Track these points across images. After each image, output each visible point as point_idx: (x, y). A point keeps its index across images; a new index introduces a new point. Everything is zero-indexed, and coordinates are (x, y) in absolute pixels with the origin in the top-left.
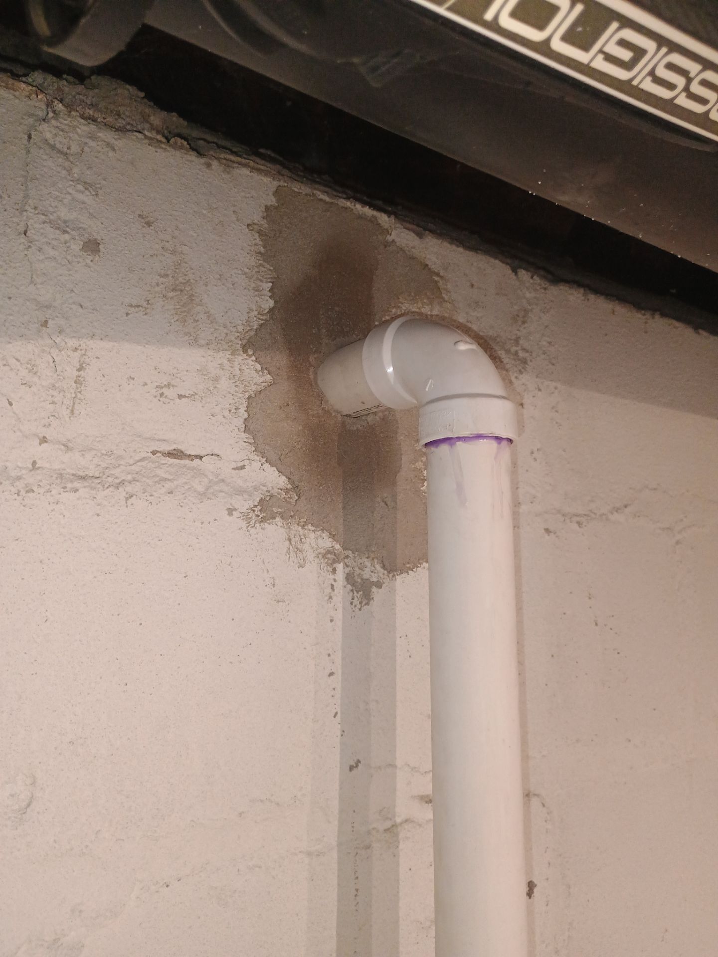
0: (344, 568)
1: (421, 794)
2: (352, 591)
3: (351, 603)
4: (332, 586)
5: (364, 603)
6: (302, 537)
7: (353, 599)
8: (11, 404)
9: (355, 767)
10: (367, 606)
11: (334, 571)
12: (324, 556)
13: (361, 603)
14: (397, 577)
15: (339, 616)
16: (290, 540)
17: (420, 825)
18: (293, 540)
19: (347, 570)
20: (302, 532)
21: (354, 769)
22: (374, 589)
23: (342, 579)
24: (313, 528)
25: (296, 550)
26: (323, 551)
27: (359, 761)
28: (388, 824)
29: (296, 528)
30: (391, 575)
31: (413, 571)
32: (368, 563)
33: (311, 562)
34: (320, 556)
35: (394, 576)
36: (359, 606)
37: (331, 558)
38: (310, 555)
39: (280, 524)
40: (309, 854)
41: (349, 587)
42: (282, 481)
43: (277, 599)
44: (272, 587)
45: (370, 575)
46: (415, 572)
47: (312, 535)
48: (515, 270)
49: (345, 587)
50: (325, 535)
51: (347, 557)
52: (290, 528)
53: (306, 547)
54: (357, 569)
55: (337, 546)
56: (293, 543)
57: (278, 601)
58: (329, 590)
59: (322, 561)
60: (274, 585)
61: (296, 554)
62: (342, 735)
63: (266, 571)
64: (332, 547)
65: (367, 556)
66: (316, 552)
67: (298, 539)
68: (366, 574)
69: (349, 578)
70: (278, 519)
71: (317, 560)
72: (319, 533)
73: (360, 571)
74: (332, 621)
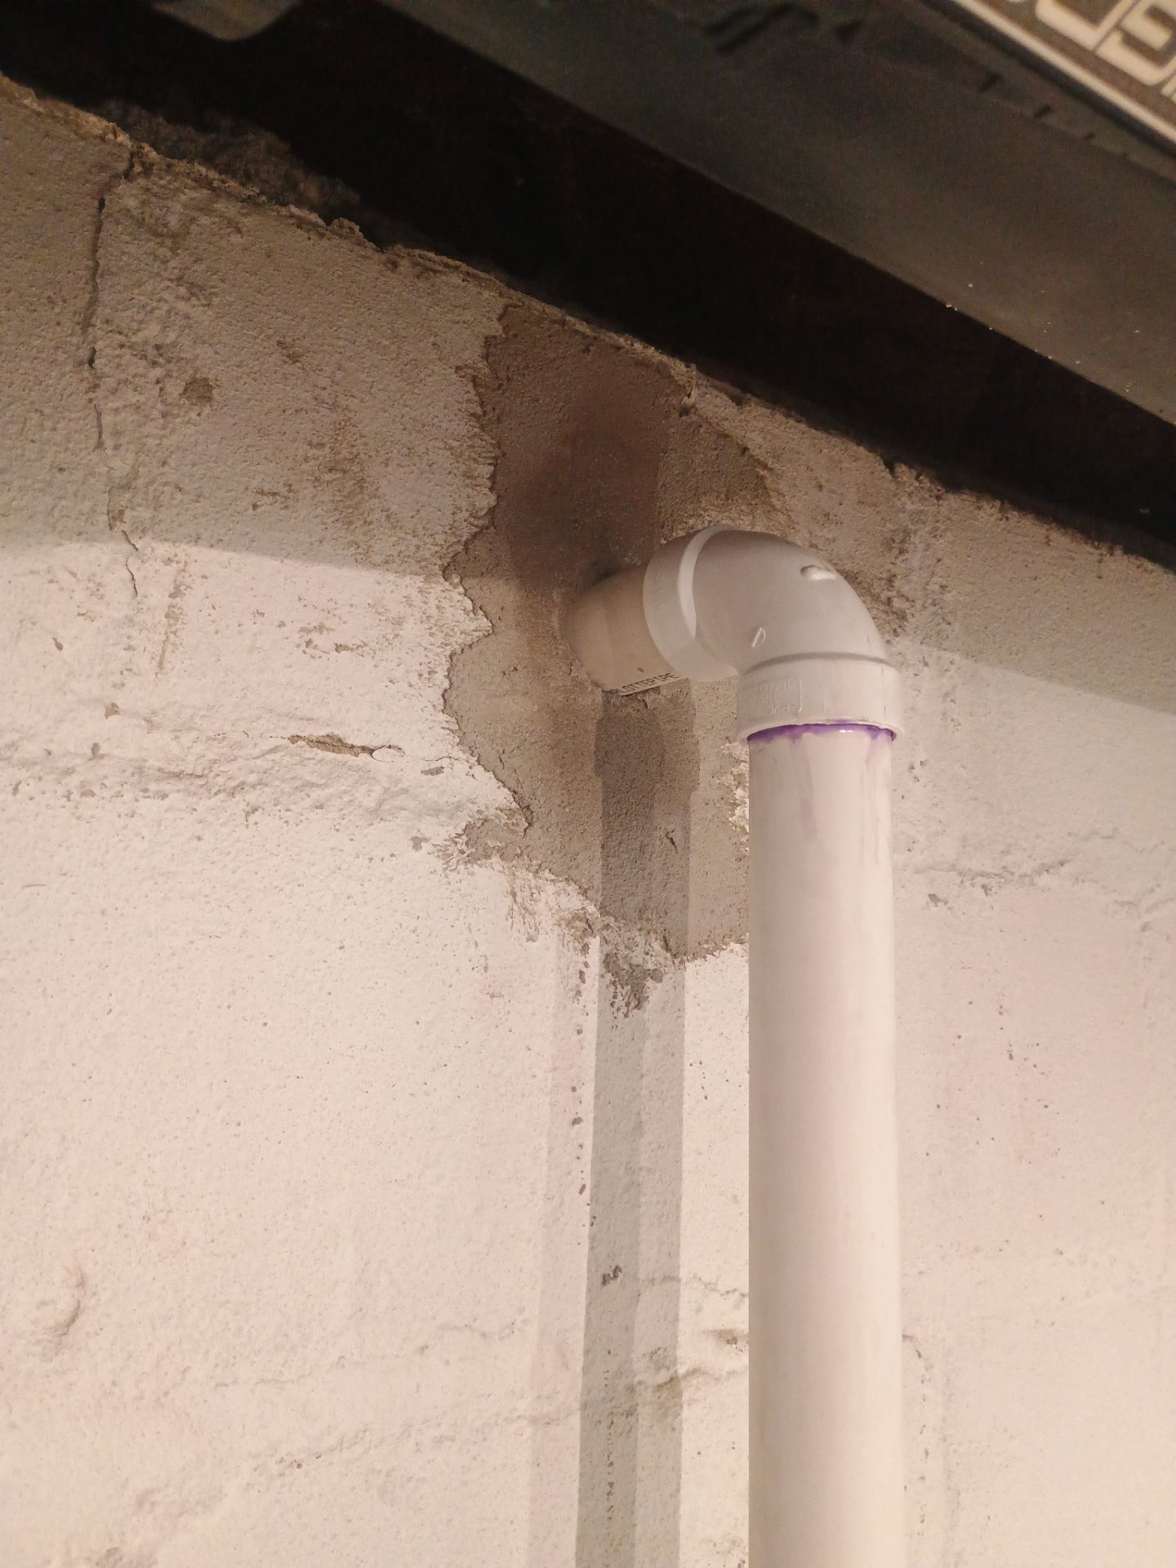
0: (601, 946)
1: (719, 1327)
2: (614, 983)
3: (612, 1004)
4: (581, 973)
5: (633, 1005)
6: (534, 891)
7: (615, 997)
8: (60, 647)
9: (612, 1279)
10: (636, 1010)
11: (585, 949)
12: (569, 924)
13: (628, 1004)
14: (687, 964)
15: (591, 1024)
16: (514, 895)
17: (717, 1380)
18: (519, 894)
19: (607, 948)
20: (533, 883)
21: (611, 1281)
22: (650, 983)
23: (598, 964)
24: (553, 877)
25: (523, 912)
26: (568, 916)
27: (617, 1270)
28: (663, 1377)
29: (525, 876)
30: (677, 961)
31: (714, 955)
32: (640, 940)
33: (547, 933)
34: (563, 923)
35: (682, 962)
36: (624, 1010)
37: (581, 928)
38: (547, 920)
39: (498, 867)
40: (534, 1421)
41: (609, 976)
42: (503, 797)
43: (491, 991)
44: (483, 971)
45: (644, 959)
46: (717, 958)
47: (550, 888)
48: (890, 466)
49: (602, 976)
50: (572, 888)
51: (607, 926)
52: (514, 874)
53: (540, 907)
54: (622, 947)
55: (591, 909)
56: (519, 899)
57: (492, 996)
58: (576, 980)
59: (566, 931)
60: (486, 969)
61: (524, 918)
62: (592, 1224)
63: (473, 946)
64: (583, 909)
65: (639, 926)
66: (557, 916)
67: (527, 893)
68: (637, 957)
69: (608, 961)
70: (495, 859)
71: (557, 930)
72: (561, 885)
73: (628, 951)
74: (579, 1032)
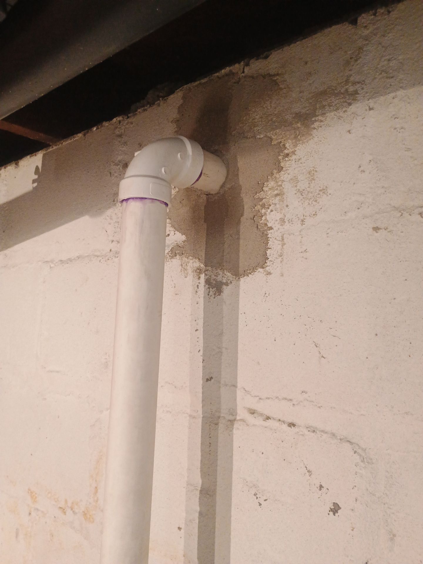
0: (205, 276)
1: (251, 407)
2: (209, 288)
3: (208, 295)
4: (198, 286)
7: (209, 292)
9: (209, 380)
10: (219, 296)
11: (199, 278)
13: (215, 294)
15: (201, 301)
20: (187, 260)
22: (224, 287)
23: (204, 282)
24: (192, 258)
26: (195, 269)
27: (212, 378)
28: (231, 418)
31: (251, 274)
32: (221, 273)
33: (190, 275)
34: (194, 271)
35: (239, 278)
37: (199, 271)
39: (178, 258)
42: (184, 238)
43: (176, 293)
45: (222, 279)
47: (191, 261)
49: (205, 286)
50: (197, 260)
51: (207, 270)
52: (182, 259)
53: (188, 268)
54: (213, 276)
56: (183, 266)
58: (196, 288)
59: (195, 274)
60: (175, 287)
61: (184, 272)
62: (203, 362)
63: (172, 281)
64: (200, 266)
65: (220, 268)
66: (192, 270)
67: (185, 264)
68: (219, 278)
69: (208, 282)
71: (192, 273)
72: (194, 260)
73: (216, 277)
74: (197, 303)
